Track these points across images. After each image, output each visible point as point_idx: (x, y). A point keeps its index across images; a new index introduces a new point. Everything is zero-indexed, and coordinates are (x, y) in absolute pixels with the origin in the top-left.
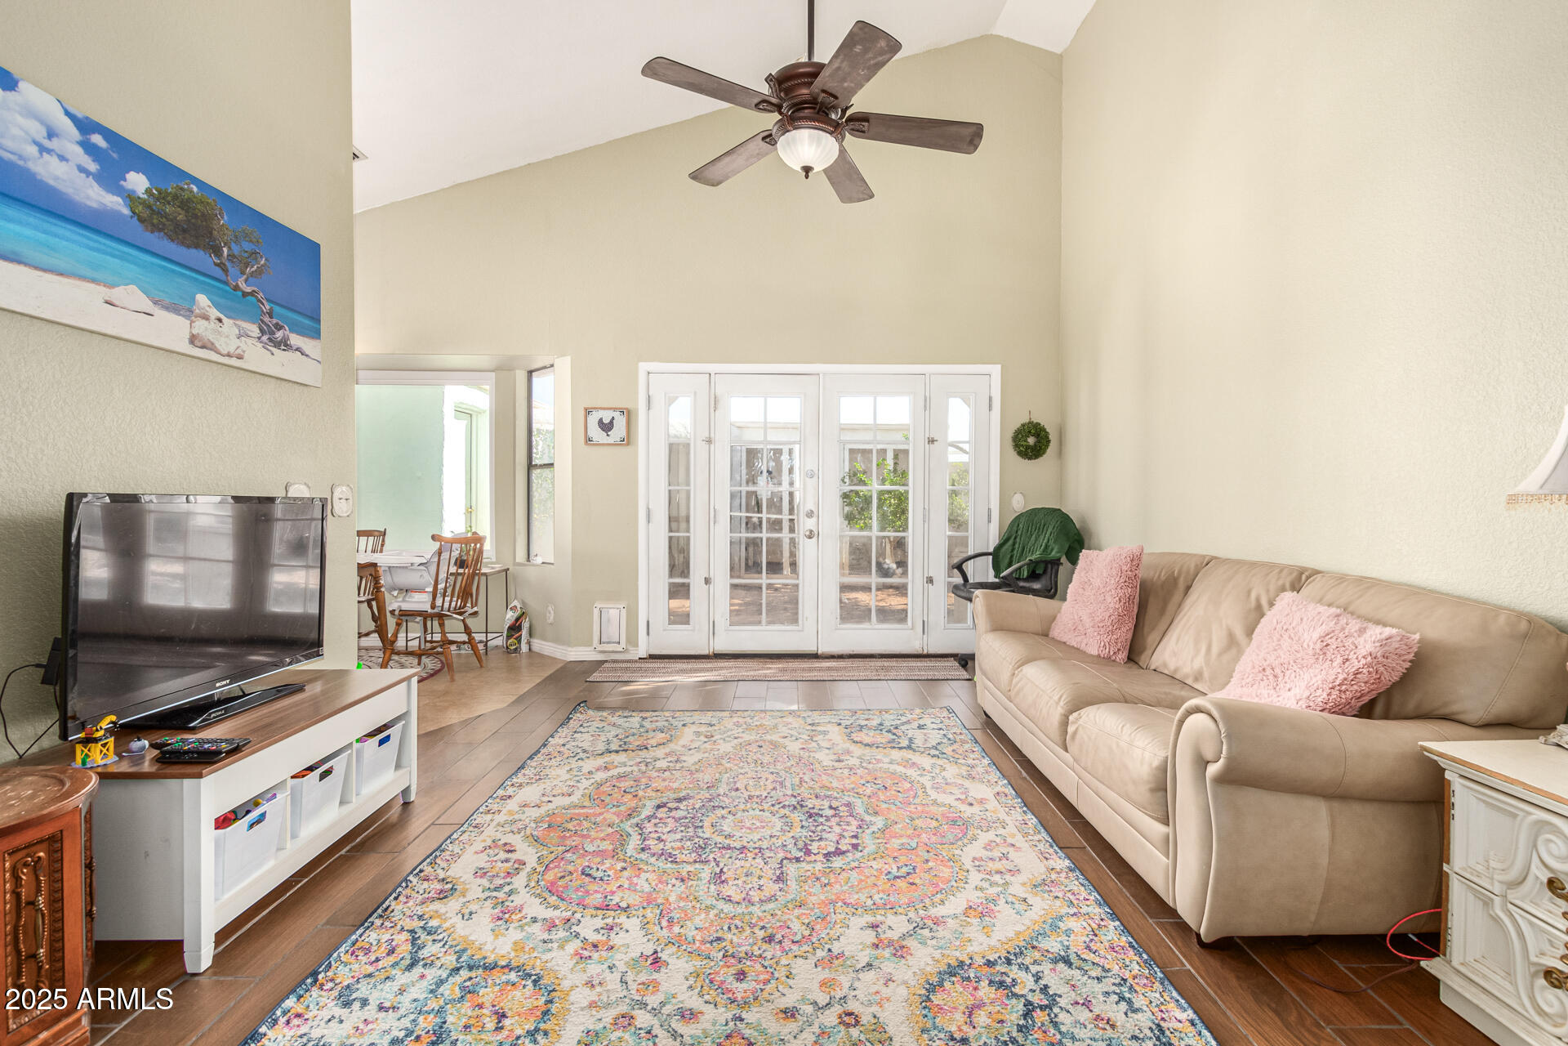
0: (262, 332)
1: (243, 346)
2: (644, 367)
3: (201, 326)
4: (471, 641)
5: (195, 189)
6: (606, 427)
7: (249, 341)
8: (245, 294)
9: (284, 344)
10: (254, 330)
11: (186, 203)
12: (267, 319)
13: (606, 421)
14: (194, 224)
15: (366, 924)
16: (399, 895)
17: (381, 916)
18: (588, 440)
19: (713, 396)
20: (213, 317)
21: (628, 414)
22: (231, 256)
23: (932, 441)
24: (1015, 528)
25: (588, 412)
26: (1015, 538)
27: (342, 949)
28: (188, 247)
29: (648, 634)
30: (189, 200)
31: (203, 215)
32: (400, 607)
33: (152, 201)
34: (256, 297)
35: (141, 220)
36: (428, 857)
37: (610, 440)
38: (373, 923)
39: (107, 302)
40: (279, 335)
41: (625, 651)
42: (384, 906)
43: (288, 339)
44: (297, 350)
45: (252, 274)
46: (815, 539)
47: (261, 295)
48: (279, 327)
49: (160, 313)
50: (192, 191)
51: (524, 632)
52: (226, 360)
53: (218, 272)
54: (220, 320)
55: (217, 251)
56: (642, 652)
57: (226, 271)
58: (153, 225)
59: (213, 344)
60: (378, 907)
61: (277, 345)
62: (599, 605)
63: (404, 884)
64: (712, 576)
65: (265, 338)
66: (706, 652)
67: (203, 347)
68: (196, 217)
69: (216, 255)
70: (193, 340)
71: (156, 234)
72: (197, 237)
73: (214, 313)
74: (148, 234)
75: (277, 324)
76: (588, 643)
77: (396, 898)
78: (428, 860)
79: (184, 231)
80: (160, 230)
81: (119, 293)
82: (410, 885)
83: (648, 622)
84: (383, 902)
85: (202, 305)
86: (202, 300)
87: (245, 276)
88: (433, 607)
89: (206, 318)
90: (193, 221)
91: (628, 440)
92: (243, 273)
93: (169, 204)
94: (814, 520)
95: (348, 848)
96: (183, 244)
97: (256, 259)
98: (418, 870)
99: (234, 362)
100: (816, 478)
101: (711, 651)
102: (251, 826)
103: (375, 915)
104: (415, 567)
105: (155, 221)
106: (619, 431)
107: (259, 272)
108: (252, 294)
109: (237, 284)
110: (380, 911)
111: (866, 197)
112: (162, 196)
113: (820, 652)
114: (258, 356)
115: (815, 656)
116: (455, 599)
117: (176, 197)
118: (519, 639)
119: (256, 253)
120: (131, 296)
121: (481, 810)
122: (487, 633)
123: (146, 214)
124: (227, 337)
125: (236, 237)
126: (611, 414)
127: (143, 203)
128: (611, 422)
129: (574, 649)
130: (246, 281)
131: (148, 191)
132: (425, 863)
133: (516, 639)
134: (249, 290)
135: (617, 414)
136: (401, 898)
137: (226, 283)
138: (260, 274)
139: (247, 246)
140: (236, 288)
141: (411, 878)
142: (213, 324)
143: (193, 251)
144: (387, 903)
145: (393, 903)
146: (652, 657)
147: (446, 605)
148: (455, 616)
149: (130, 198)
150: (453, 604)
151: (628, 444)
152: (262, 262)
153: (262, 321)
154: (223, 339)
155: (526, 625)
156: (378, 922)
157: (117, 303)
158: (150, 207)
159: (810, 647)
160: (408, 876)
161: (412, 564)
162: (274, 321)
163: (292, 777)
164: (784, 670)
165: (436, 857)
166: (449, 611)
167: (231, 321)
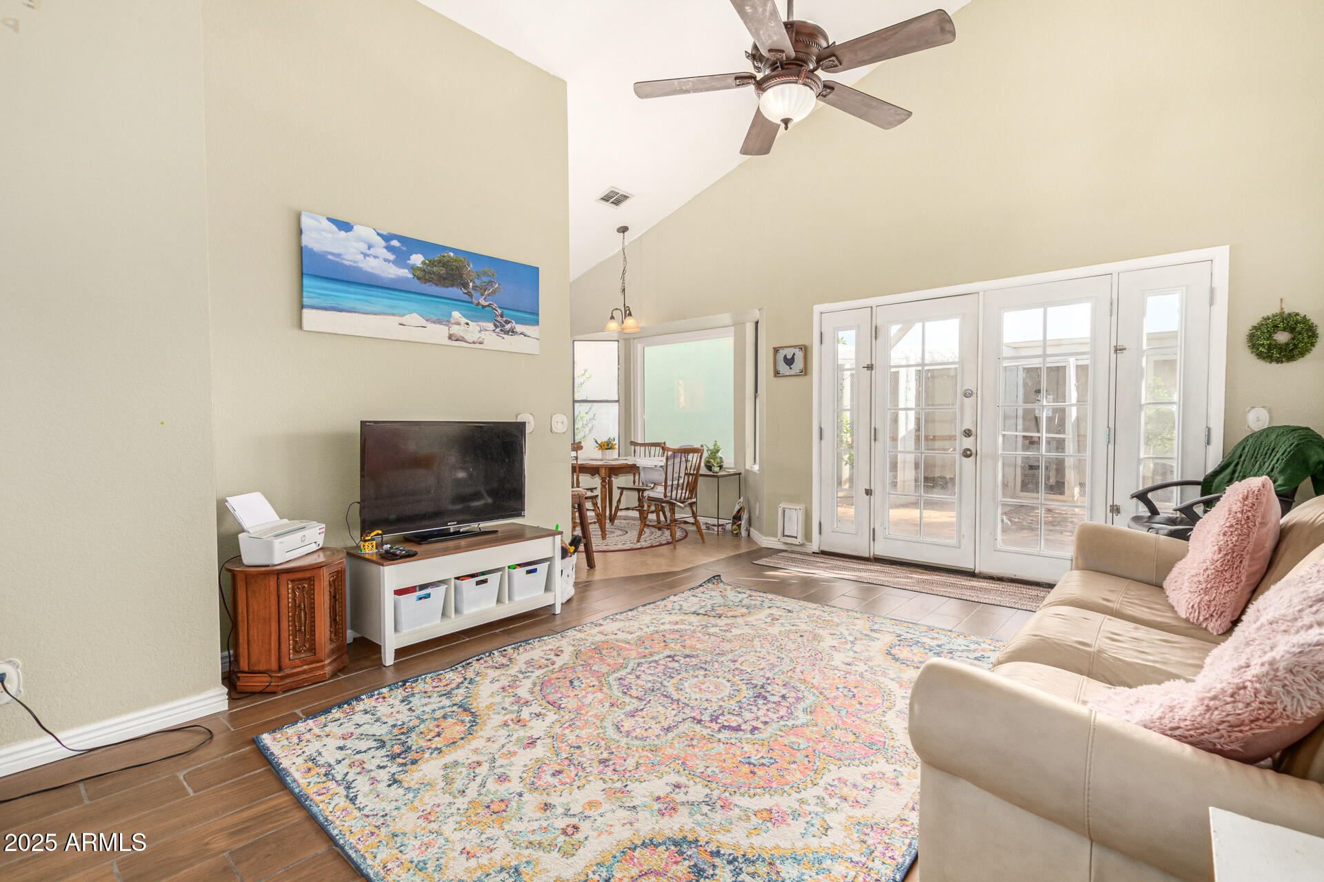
0: (496, 326)
1: (483, 337)
2: (817, 308)
3: (455, 330)
4: (696, 523)
5: (452, 254)
6: (789, 362)
7: (487, 333)
8: (484, 307)
9: (513, 332)
10: (491, 326)
11: (444, 263)
12: (499, 319)
13: (789, 357)
14: (451, 274)
15: (453, 668)
16: (481, 659)
17: (463, 666)
18: (777, 373)
19: (874, 328)
20: (462, 323)
21: (805, 349)
22: (475, 287)
23: (1118, 350)
24: (1238, 453)
25: (776, 350)
26: (1237, 464)
27: (430, 675)
28: (447, 287)
29: (820, 533)
30: (448, 261)
31: (457, 267)
32: (649, 494)
33: (425, 267)
34: (492, 307)
35: (419, 279)
36: (514, 644)
37: (793, 373)
38: (457, 668)
39: (400, 324)
40: (508, 327)
41: (801, 545)
42: (468, 662)
43: (515, 328)
44: (521, 334)
45: (489, 295)
46: (972, 459)
47: (495, 306)
48: (507, 322)
49: (430, 326)
50: (449, 256)
51: (743, 523)
52: (472, 345)
53: (466, 298)
54: (467, 324)
55: (465, 286)
56: (814, 546)
57: (470, 295)
58: (426, 280)
59: (463, 338)
60: (466, 660)
61: (507, 333)
62: (782, 505)
63: (487, 654)
64: (872, 488)
65: (498, 330)
66: (867, 555)
67: (457, 340)
68: (452, 269)
69: (464, 288)
70: (450, 337)
71: (428, 284)
72: (452, 281)
73: (464, 320)
74: (424, 285)
75: (506, 320)
76: (775, 535)
77: (477, 660)
78: (513, 646)
79: (445, 279)
80: (430, 281)
81: (407, 319)
82: (492, 655)
83: (820, 523)
84: (468, 659)
85: (456, 317)
86: (456, 315)
87: (484, 297)
88: (665, 496)
89: (459, 324)
90: (450, 272)
91: (805, 371)
92: (482, 295)
93: (435, 266)
94: (972, 438)
95: (502, 629)
96: (443, 286)
97: (492, 285)
98: (503, 649)
99: (477, 346)
100: (974, 397)
101: (872, 554)
102: (420, 599)
103: (461, 665)
104: (657, 468)
105: (427, 277)
106: (798, 364)
107: (494, 292)
108: (489, 306)
109: (479, 302)
110: (464, 663)
111: (903, 117)
112: (432, 263)
113: (977, 571)
114: (493, 340)
115: (972, 574)
116: (684, 491)
117: (439, 262)
118: (739, 526)
119: (491, 282)
120: (414, 319)
121: (577, 628)
122: (718, 518)
123: (421, 274)
124: (472, 332)
125: (478, 275)
126: (793, 350)
127: (420, 269)
128: (793, 358)
129: (767, 538)
130: (485, 299)
131: (423, 263)
132: (510, 647)
133: (738, 526)
134: (487, 304)
135: (797, 351)
136: (482, 661)
137: (472, 303)
138: (495, 293)
139: (485, 279)
140: (478, 304)
141: (495, 652)
142: (463, 327)
143: (450, 289)
144: (470, 660)
145: (475, 662)
146: (824, 553)
147: (674, 496)
148: (678, 503)
149: (413, 269)
150: (683, 495)
151: (805, 374)
152: (496, 286)
153: (496, 320)
154: (470, 334)
155: (745, 516)
156: (460, 669)
157: (405, 324)
158: (424, 271)
159: (967, 564)
160: (494, 650)
161: (656, 466)
162: (505, 319)
163: (455, 578)
164: (919, 582)
165: (521, 646)
166: (676, 500)
167: (475, 323)
